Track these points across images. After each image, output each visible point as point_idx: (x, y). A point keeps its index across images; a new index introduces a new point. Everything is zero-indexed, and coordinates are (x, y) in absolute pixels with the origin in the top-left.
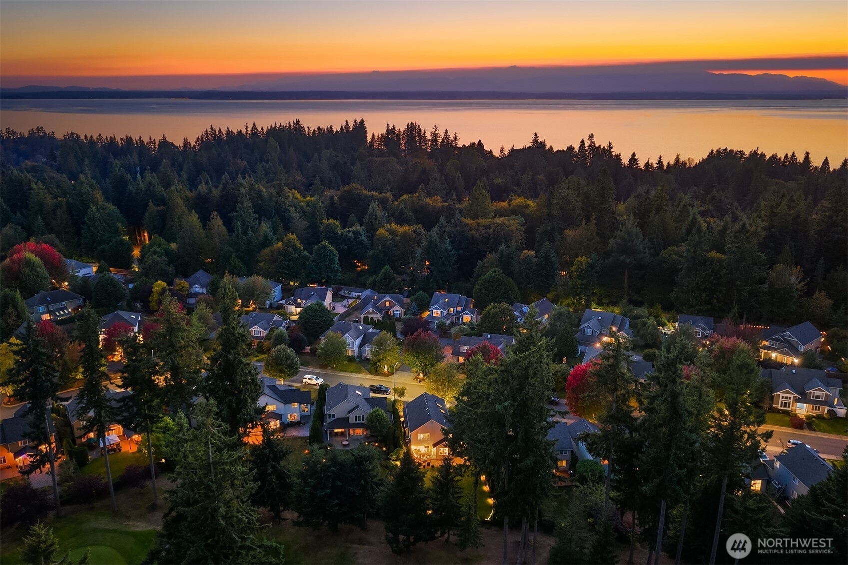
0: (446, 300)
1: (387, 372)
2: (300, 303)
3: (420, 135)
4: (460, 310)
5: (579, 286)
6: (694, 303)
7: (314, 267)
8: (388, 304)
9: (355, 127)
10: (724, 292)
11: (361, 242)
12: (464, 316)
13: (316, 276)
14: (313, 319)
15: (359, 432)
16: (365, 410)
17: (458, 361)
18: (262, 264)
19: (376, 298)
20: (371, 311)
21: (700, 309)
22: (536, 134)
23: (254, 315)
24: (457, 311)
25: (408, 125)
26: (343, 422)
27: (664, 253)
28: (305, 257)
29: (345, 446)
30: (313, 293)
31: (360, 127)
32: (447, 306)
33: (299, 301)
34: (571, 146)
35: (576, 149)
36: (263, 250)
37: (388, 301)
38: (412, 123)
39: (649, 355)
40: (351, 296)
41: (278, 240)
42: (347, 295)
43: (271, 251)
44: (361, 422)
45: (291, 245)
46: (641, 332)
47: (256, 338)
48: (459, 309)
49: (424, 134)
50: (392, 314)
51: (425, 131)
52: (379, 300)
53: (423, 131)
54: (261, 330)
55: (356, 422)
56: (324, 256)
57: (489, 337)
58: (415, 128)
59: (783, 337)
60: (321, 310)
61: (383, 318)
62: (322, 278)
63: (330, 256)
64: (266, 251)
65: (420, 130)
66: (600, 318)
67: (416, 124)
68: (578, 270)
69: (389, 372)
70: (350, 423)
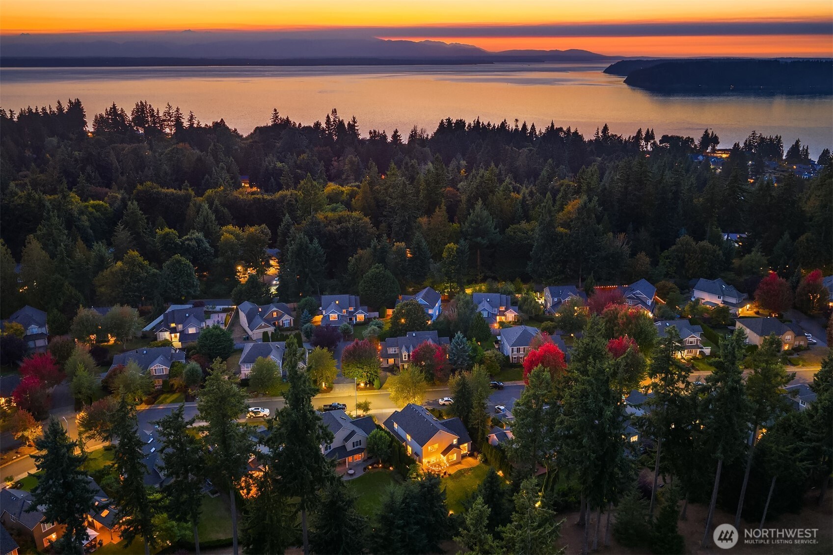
0: (337, 302)
1: (325, 388)
2: (175, 328)
3: (152, 116)
4: (353, 310)
5: (453, 271)
6: (551, 274)
7: (171, 285)
8: (275, 314)
9: (70, 109)
10: (575, 262)
11: (205, 250)
12: (357, 315)
13: (175, 294)
14: (218, 346)
15: (359, 457)
16: (360, 435)
17: (388, 363)
18: (103, 289)
19: (260, 310)
20: (263, 325)
21: (557, 279)
22: (275, 110)
23: (145, 352)
24: (349, 312)
25: (137, 105)
26: (342, 451)
27: (509, 231)
28: (154, 275)
29: (351, 475)
30: (187, 315)
31: (76, 108)
32: (340, 307)
33: (173, 325)
34: (318, 122)
35: (324, 125)
36: (100, 273)
37: (275, 311)
38: (141, 102)
39: (548, 328)
40: (215, 310)
41: (117, 258)
42: (211, 310)
43: (111, 272)
44: (359, 447)
45: (136, 263)
46: (525, 307)
47: (159, 377)
48: (351, 309)
49: (158, 114)
50: (281, 325)
51: (158, 111)
52: (264, 312)
53: (156, 111)
54: (164, 367)
55: (354, 448)
56: (181, 271)
57: (414, 335)
58: (146, 107)
59: (634, 294)
60: (223, 334)
61: (275, 330)
62: (182, 295)
63: (187, 271)
64: (106, 272)
65: (153, 110)
66: (488, 300)
67: (146, 103)
68: (450, 256)
69: (327, 388)
70: (348, 450)
